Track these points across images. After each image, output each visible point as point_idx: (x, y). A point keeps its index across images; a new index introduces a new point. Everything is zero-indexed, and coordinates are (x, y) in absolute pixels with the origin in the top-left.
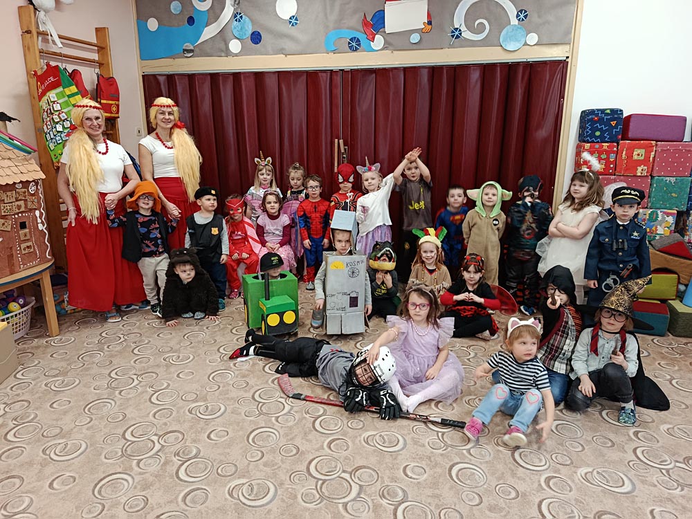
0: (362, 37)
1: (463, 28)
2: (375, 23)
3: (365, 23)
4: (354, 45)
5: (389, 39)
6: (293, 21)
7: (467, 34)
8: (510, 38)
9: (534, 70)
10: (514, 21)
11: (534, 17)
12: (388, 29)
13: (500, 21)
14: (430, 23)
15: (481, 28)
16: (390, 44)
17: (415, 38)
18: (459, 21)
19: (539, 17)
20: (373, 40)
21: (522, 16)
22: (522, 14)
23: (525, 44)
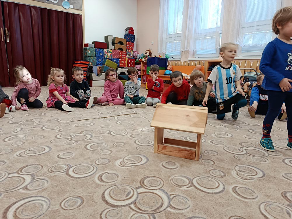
10: (66, 0)
19: (73, 1)
23: (70, 8)
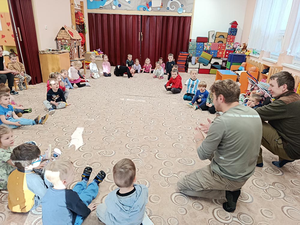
0: (146, 8)
1: (169, 7)
2: (149, 4)
3: (147, 4)
4: (144, 9)
5: (153, 8)
6: (129, 2)
7: (170, 9)
8: (180, 11)
9: (185, 18)
10: (180, 7)
11: (185, 6)
12: (153, 6)
13: (177, 6)
14: (162, 5)
15: (173, 8)
16: (153, 10)
17: (159, 9)
18: (168, 6)
19: (186, 6)
20: (149, 8)
21: (182, 6)
22: (182, 5)
23: (183, 12)
